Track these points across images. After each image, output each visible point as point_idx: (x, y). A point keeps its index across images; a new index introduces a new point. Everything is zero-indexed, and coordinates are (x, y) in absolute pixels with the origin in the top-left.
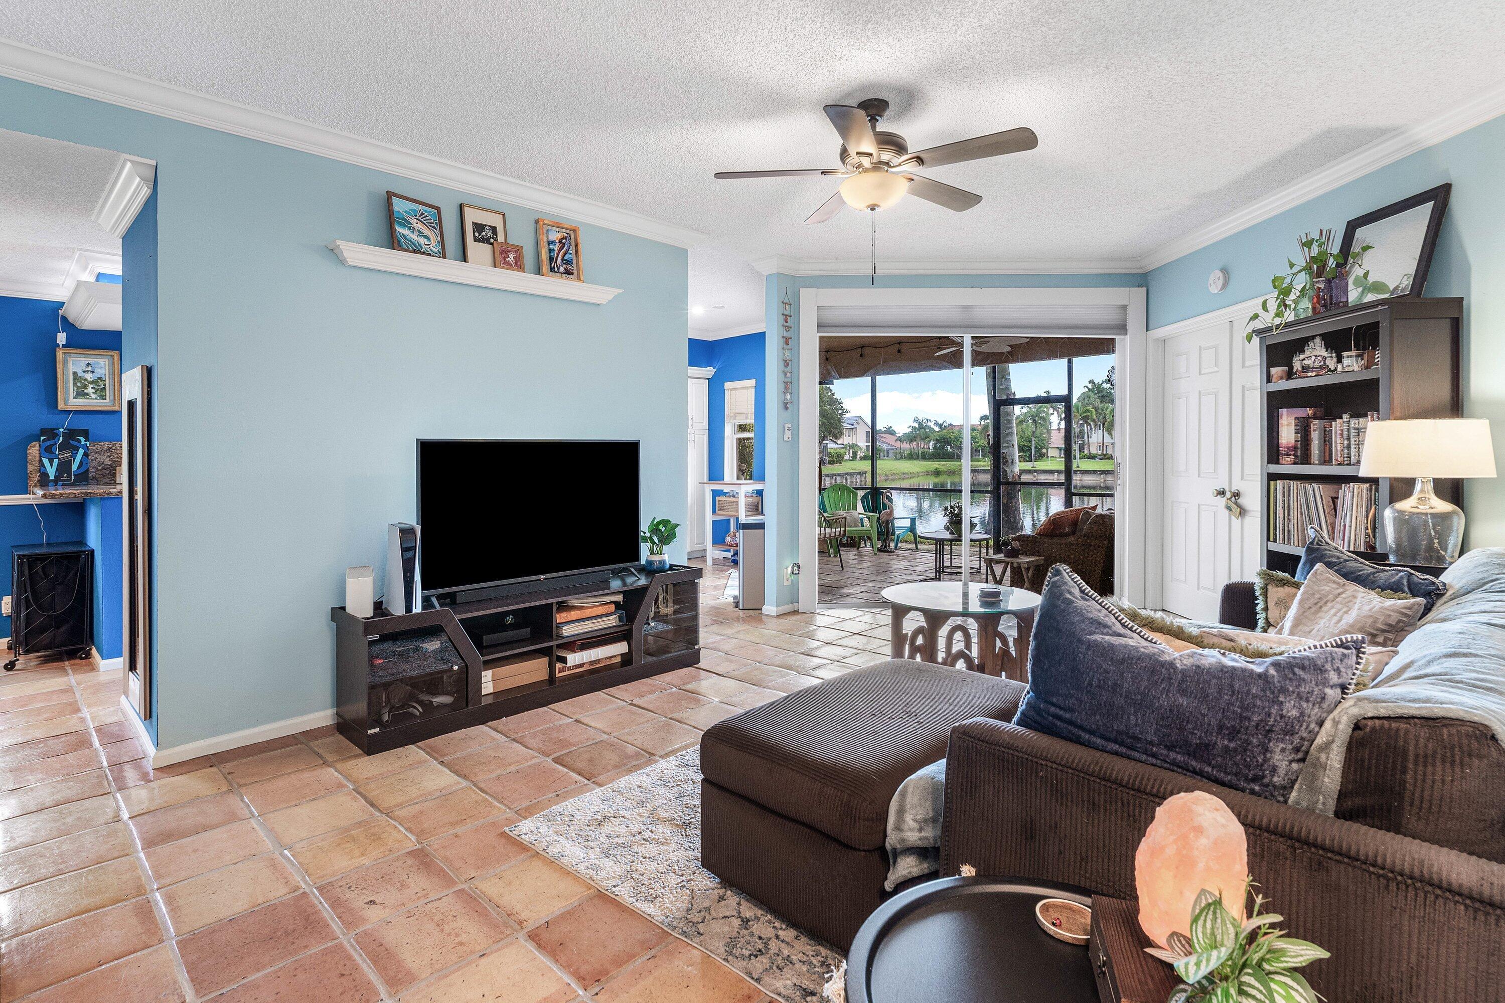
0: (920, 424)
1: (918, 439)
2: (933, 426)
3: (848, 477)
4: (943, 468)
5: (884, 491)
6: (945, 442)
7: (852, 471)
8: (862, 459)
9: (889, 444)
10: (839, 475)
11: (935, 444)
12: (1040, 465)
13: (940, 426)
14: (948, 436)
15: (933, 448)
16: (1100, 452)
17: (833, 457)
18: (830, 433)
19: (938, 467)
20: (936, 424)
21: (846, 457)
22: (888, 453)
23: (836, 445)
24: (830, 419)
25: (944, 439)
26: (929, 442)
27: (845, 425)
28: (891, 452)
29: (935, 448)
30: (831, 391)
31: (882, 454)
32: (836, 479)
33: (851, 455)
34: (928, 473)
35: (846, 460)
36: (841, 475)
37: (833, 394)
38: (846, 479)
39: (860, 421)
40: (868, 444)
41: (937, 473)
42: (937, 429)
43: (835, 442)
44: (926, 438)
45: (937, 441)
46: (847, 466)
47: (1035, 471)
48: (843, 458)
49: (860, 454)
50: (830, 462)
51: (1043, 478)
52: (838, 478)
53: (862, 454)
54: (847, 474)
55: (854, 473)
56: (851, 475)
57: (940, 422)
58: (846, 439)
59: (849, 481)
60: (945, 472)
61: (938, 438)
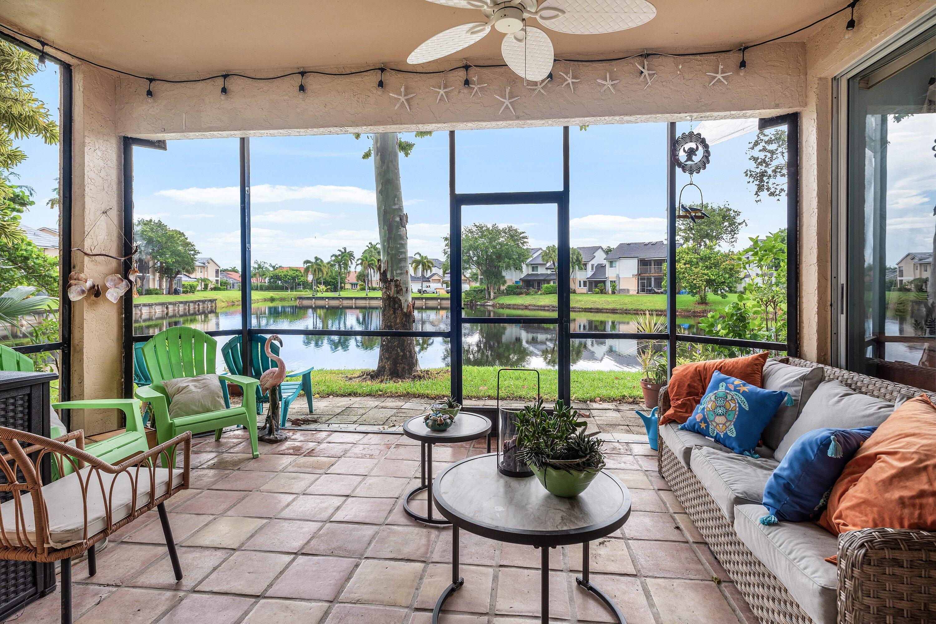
0: (259, 265)
1: (258, 275)
2: (268, 267)
3: (201, 304)
4: (277, 297)
5: (268, 336)
6: (277, 278)
7: (204, 299)
8: (212, 289)
9: (235, 279)
10: (192, 302)
11: (270, 280)
12: (343, 294)
13: (274, 267)
14: (280, 274)
15: (269, 283)
16: (378, 286)
17: (186, 288)
18: (183, 269)
19: (273, 295)
20: (271, 265)
21: (199, 288)
22: (233, 285)
23: (190, 279)
24: (183, 257)
25: (276, 276)
26: (266, 278)
27: (197, 263)
28: (236, 285)
29: (270, 282)
30: (184, 236)
31: (229, 287)
32: (189, 305)
33: (203, 287)
34: (265, 300)
35: (198, 291)
36: (194, 302)
37: (186, 239)
38: (199, 305)
39: (210, 261)
40: (217, 279)
41: (272, 300)
42: (271, 269)
43: (188, 276)
44: (263, 275)
45: (272, 278)
46: (199, 295)
47: (341, 298)
48: (195, 289)
49: (210, 286)
50: (184, 292)
51: (346, 303)
52: (191, 305)
53: (212, 286)
54: (199, 301)
55: (206, 301)
56: (204, 302)
57: (273, 265)
58: (198, 274)
59: (201, 307)
60: (278, 299)
61: (272, 275)
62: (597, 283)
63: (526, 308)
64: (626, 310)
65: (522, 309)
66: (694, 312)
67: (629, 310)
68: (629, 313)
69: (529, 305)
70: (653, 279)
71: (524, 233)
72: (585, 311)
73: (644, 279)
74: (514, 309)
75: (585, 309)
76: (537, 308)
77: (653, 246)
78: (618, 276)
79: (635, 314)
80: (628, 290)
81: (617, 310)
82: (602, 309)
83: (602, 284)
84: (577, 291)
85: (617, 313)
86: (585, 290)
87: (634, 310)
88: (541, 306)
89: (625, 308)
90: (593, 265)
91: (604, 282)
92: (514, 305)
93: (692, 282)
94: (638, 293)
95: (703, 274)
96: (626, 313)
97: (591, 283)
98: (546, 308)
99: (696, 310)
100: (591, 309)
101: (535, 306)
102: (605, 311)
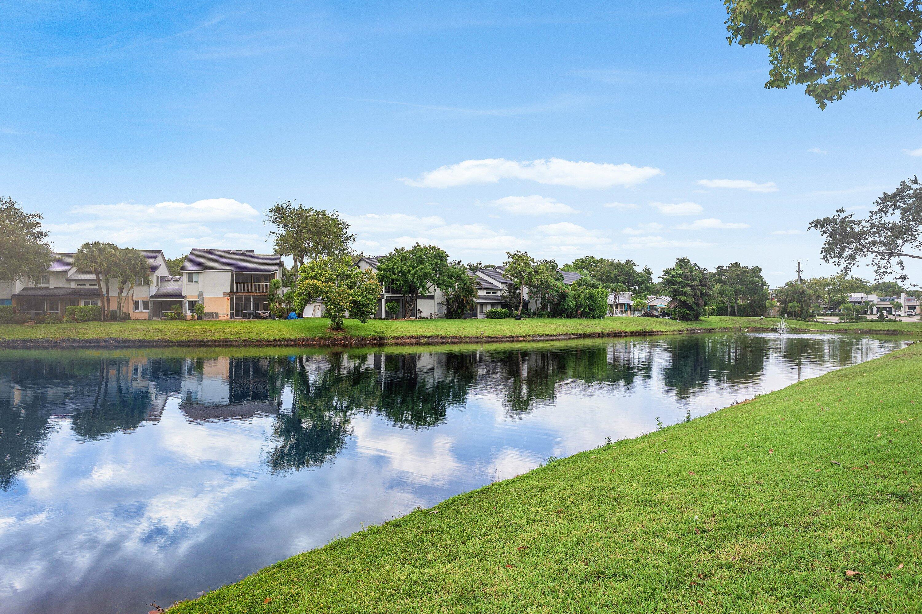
62: (168, 305)
63: (56, 344)
64: (245, 341)
65: (47, 348)
66: (334, 340)
67: (249, 341)
68: (250, 345)
69: (63, 341)
70: (252, 300)
71: (38, 216)
72: (178, 346)
73: (241, 299)
74: (25, 348)
75: (178, 341)
76: (82, 344)
77: (243, 256)
78: (201, 295)
79: (257, 346)
80: (216, 315)
81: (232, 341)
82: (208, 341)
83: (178, 305)
84: (133, 316)
85: (231, 346)
86: (144, 314)
87: (257, 341)
88: (90, 341)
89: (243, 339)
90: (158, 277)
91: (180, 303)
92: (25, 341)
93: (339, 304)
94: (231, 318)
95: (348, 294)
96: (245, 346)
97: (157, 304)
98: (101, 344)
99: (336, 337)
100: (189, 341)
101: (74, 341)
102: (212, 343)
